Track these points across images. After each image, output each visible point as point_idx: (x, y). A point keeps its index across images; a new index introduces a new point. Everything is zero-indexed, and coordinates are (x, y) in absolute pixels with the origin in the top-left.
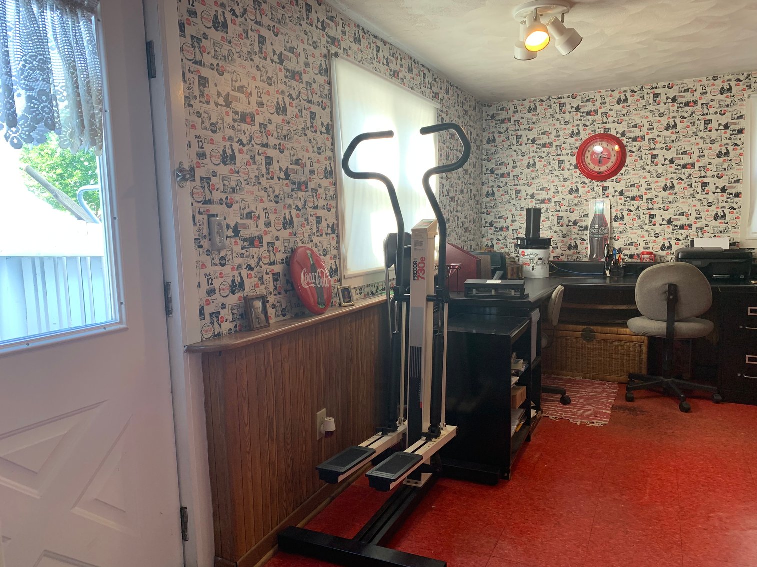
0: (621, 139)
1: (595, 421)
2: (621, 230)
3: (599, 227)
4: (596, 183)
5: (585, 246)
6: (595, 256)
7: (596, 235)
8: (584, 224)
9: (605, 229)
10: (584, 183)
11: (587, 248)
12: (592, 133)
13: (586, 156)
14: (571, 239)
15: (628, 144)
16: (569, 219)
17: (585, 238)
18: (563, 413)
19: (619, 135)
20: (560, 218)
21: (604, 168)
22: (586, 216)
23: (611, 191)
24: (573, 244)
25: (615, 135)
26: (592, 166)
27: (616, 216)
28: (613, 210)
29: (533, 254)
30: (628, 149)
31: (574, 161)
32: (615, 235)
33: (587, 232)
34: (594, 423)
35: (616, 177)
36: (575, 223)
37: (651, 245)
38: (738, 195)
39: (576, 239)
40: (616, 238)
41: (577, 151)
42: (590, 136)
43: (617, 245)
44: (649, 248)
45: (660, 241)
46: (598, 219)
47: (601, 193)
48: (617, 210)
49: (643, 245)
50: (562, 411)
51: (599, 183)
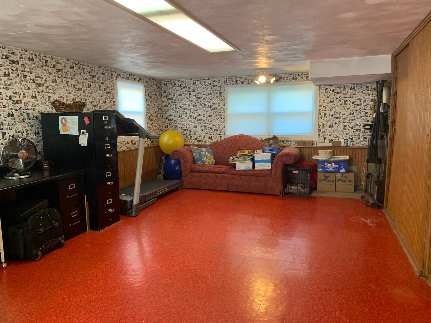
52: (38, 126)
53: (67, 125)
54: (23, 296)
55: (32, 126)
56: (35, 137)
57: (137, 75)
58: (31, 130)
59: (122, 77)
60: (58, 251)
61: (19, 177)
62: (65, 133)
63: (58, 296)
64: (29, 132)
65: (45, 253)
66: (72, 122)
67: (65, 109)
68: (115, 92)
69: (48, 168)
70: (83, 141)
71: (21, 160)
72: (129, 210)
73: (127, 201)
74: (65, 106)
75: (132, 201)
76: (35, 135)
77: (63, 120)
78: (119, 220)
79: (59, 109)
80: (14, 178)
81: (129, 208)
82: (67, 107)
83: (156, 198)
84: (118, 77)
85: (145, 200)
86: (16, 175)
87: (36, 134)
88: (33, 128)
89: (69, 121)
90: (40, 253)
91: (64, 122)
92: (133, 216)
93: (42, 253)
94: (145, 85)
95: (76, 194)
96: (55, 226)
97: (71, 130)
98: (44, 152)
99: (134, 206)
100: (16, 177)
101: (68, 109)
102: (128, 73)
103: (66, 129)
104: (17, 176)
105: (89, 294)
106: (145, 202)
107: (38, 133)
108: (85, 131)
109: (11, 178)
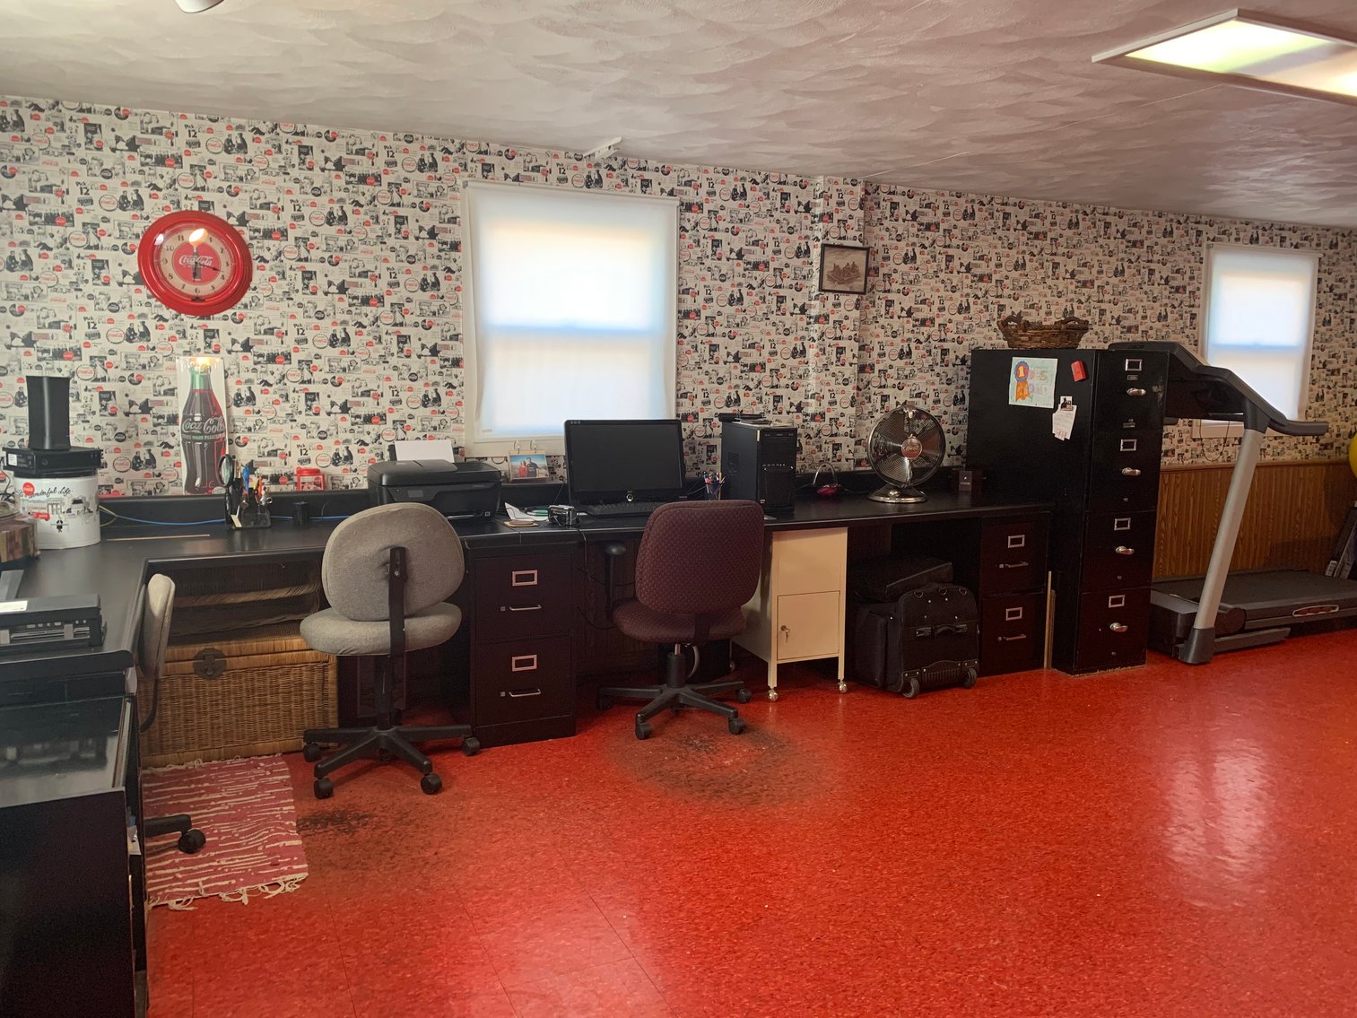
0: (238, 229)
1: (280, 880)
2: (250, 424)
3: (204, 420)
4: (188, 320)
5: (172, 459)
6: (198, 482)
7: (198, 435)
8: (166, 411)
9: (216, 423)
10: (161, 318)
11: (178, 464)
12: (171, 206)
13: (162, 257)
14: (137, 445)
15: (254, 242)
16: (130, 398)
17: (172, 441)
18: (199, 880)
19: (232, 221)
20: (106, 396)
21: (205, 289)
22: (171, 392)
23: (223, 340)
24: (144, 456)
25: (225, 218)
26: (177, 282)
27: (238, 395)
28: (232, 381)
29: (59, 490)
30: (255, 252)
31: (132, 264)
32: (238, 435)
33: (177, 429)
34: (278, 885)
35: (233, 311)
36: (145, 408)
37: (312, 454)
38: (457, 363)
39: (149, 443)
40: (241, 441)
41: (137, 243)
42: (167, 213)
43: (244, 456)
44: (309, 460)
45: (330, 447)
46: (198, 399)
47: (201, 343)
48: (239, 382)
49: (296, 455)
50: (191, 874)
51: (196, 322)
52: (964, 382)
53: (1029, 381)
54: (861, 755)
55: (949, 382)
56: (952, 409)
57: (1292, 226)
58: (946, 391)
59: (1232, 238)
60: (957, 692)
61: (897, 500)
62: (1021, 403)
63: (927, 777)
64: (942, 396)
65: (927, 688)
66: (1042, 373)
67: (1030, 339)
68: (1202, 286)
69: (970, 489)
70: (1063, 425)
71: (906, 460)
72: (1181, 641)
73: (1177, 614)
74: (1030, 332)
75: (1192, 617)
76: (955, 404)
77: (1021, 369)
78: (1138, 660)
79: (1016, 339)
80: (888, 500)
81: (1179, 634)
82: (1036, 335)
83: (1289, 629)
84: (1220, 240)
85: (1244, 625)
86: (892, 493)
87: (956, 401)
88: (952, 387)
89: (1033, 372)
90: (914, 683)
91: (1022, 374)
92: (1190, 661)
93: (921, 683)
94: (1321, 255)
95: (1025, 564)
96: (958, 629)
97: (1035, 395)
98: (968, 447)
99: (1196, 633)
100: (891, 498)
101: (1038, 339)
102: (1257, 223)
103: (1025, 393)
104: (895, 497)
105: (996, 797)
106: (1242, 631)
107: (963, 399)
108: (1069, 399)
109: (882, 499)
